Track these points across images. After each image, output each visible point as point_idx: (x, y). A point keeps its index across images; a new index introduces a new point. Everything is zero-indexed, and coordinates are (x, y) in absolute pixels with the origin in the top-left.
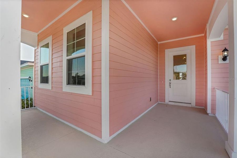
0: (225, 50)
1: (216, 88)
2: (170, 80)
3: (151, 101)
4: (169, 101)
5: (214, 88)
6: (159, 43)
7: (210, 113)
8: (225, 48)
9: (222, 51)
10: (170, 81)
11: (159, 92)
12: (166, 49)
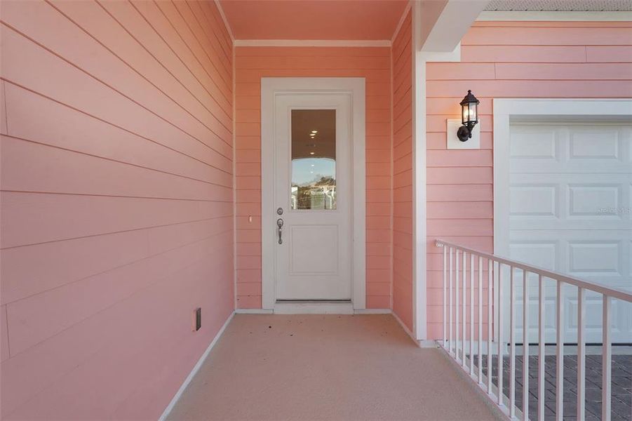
0: (469, 100)
1: (441, 243)
2: (280, 212)
3: (198, 326)
4: (279, 301)
5: (435, 242)
6: (237, 43)
7: (426, 339)
8: (469, 91)
9: (461, 104)
10: (279, 217)
11: (235, 268)
12: (264, 77)
